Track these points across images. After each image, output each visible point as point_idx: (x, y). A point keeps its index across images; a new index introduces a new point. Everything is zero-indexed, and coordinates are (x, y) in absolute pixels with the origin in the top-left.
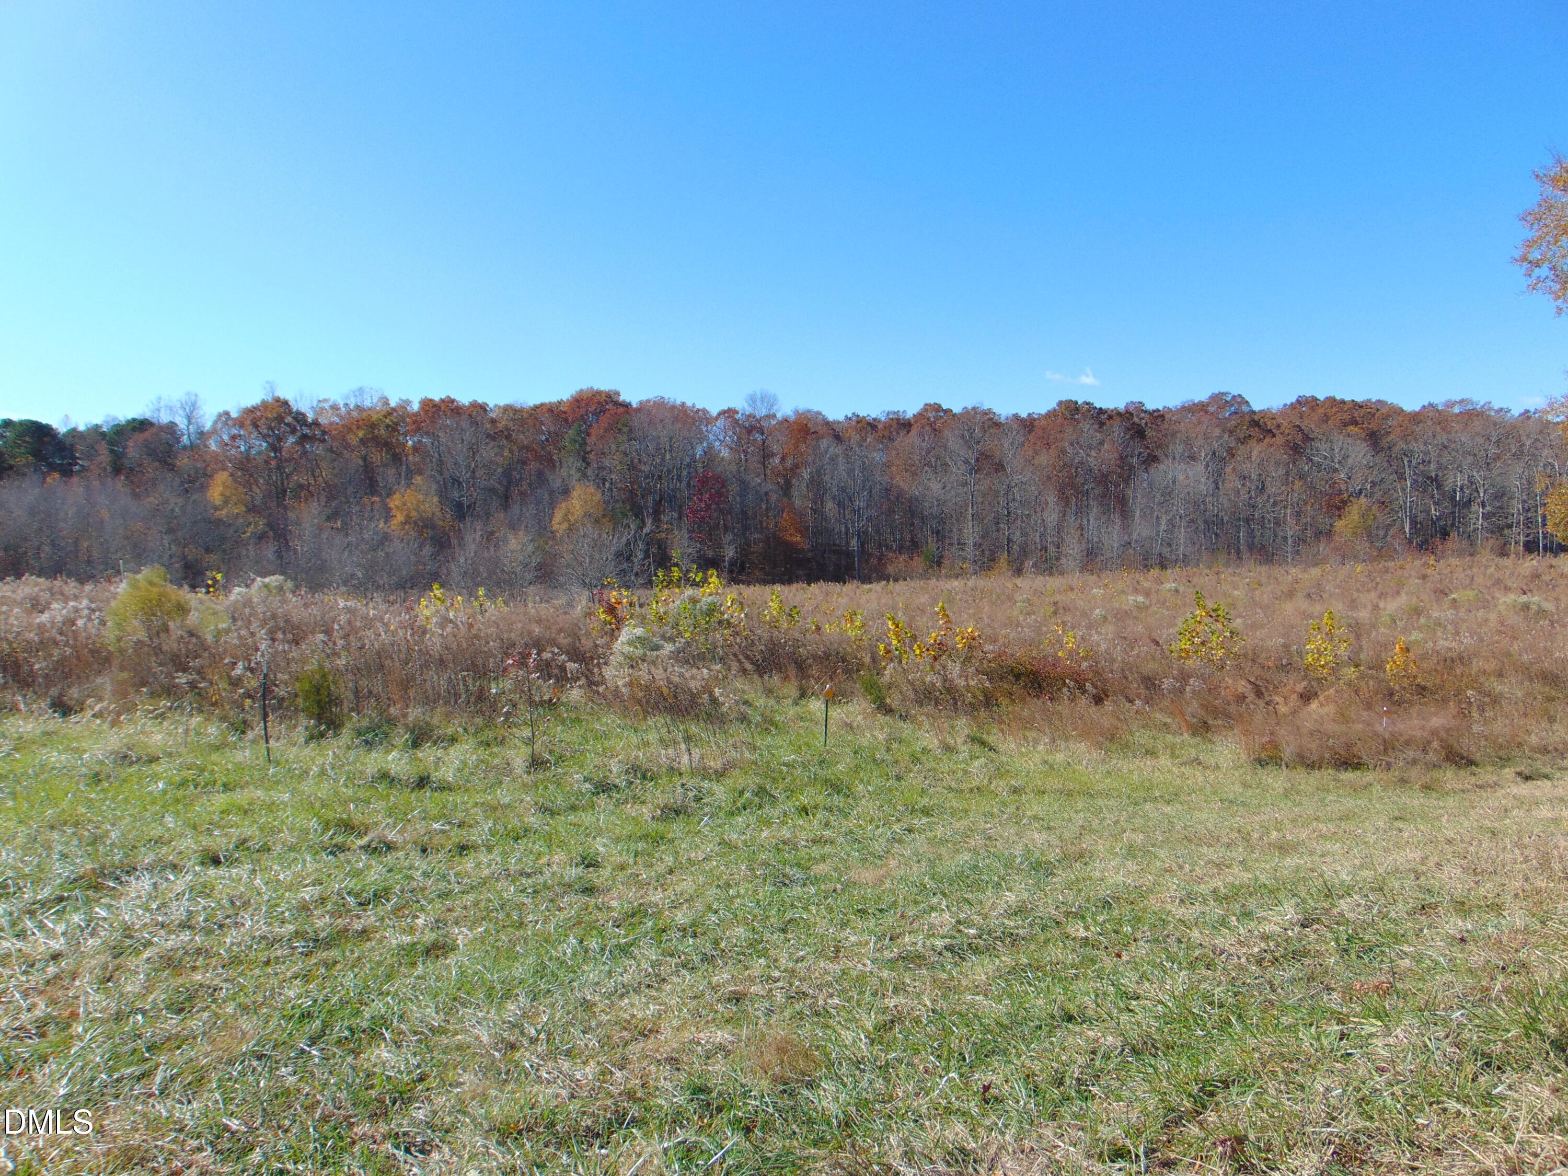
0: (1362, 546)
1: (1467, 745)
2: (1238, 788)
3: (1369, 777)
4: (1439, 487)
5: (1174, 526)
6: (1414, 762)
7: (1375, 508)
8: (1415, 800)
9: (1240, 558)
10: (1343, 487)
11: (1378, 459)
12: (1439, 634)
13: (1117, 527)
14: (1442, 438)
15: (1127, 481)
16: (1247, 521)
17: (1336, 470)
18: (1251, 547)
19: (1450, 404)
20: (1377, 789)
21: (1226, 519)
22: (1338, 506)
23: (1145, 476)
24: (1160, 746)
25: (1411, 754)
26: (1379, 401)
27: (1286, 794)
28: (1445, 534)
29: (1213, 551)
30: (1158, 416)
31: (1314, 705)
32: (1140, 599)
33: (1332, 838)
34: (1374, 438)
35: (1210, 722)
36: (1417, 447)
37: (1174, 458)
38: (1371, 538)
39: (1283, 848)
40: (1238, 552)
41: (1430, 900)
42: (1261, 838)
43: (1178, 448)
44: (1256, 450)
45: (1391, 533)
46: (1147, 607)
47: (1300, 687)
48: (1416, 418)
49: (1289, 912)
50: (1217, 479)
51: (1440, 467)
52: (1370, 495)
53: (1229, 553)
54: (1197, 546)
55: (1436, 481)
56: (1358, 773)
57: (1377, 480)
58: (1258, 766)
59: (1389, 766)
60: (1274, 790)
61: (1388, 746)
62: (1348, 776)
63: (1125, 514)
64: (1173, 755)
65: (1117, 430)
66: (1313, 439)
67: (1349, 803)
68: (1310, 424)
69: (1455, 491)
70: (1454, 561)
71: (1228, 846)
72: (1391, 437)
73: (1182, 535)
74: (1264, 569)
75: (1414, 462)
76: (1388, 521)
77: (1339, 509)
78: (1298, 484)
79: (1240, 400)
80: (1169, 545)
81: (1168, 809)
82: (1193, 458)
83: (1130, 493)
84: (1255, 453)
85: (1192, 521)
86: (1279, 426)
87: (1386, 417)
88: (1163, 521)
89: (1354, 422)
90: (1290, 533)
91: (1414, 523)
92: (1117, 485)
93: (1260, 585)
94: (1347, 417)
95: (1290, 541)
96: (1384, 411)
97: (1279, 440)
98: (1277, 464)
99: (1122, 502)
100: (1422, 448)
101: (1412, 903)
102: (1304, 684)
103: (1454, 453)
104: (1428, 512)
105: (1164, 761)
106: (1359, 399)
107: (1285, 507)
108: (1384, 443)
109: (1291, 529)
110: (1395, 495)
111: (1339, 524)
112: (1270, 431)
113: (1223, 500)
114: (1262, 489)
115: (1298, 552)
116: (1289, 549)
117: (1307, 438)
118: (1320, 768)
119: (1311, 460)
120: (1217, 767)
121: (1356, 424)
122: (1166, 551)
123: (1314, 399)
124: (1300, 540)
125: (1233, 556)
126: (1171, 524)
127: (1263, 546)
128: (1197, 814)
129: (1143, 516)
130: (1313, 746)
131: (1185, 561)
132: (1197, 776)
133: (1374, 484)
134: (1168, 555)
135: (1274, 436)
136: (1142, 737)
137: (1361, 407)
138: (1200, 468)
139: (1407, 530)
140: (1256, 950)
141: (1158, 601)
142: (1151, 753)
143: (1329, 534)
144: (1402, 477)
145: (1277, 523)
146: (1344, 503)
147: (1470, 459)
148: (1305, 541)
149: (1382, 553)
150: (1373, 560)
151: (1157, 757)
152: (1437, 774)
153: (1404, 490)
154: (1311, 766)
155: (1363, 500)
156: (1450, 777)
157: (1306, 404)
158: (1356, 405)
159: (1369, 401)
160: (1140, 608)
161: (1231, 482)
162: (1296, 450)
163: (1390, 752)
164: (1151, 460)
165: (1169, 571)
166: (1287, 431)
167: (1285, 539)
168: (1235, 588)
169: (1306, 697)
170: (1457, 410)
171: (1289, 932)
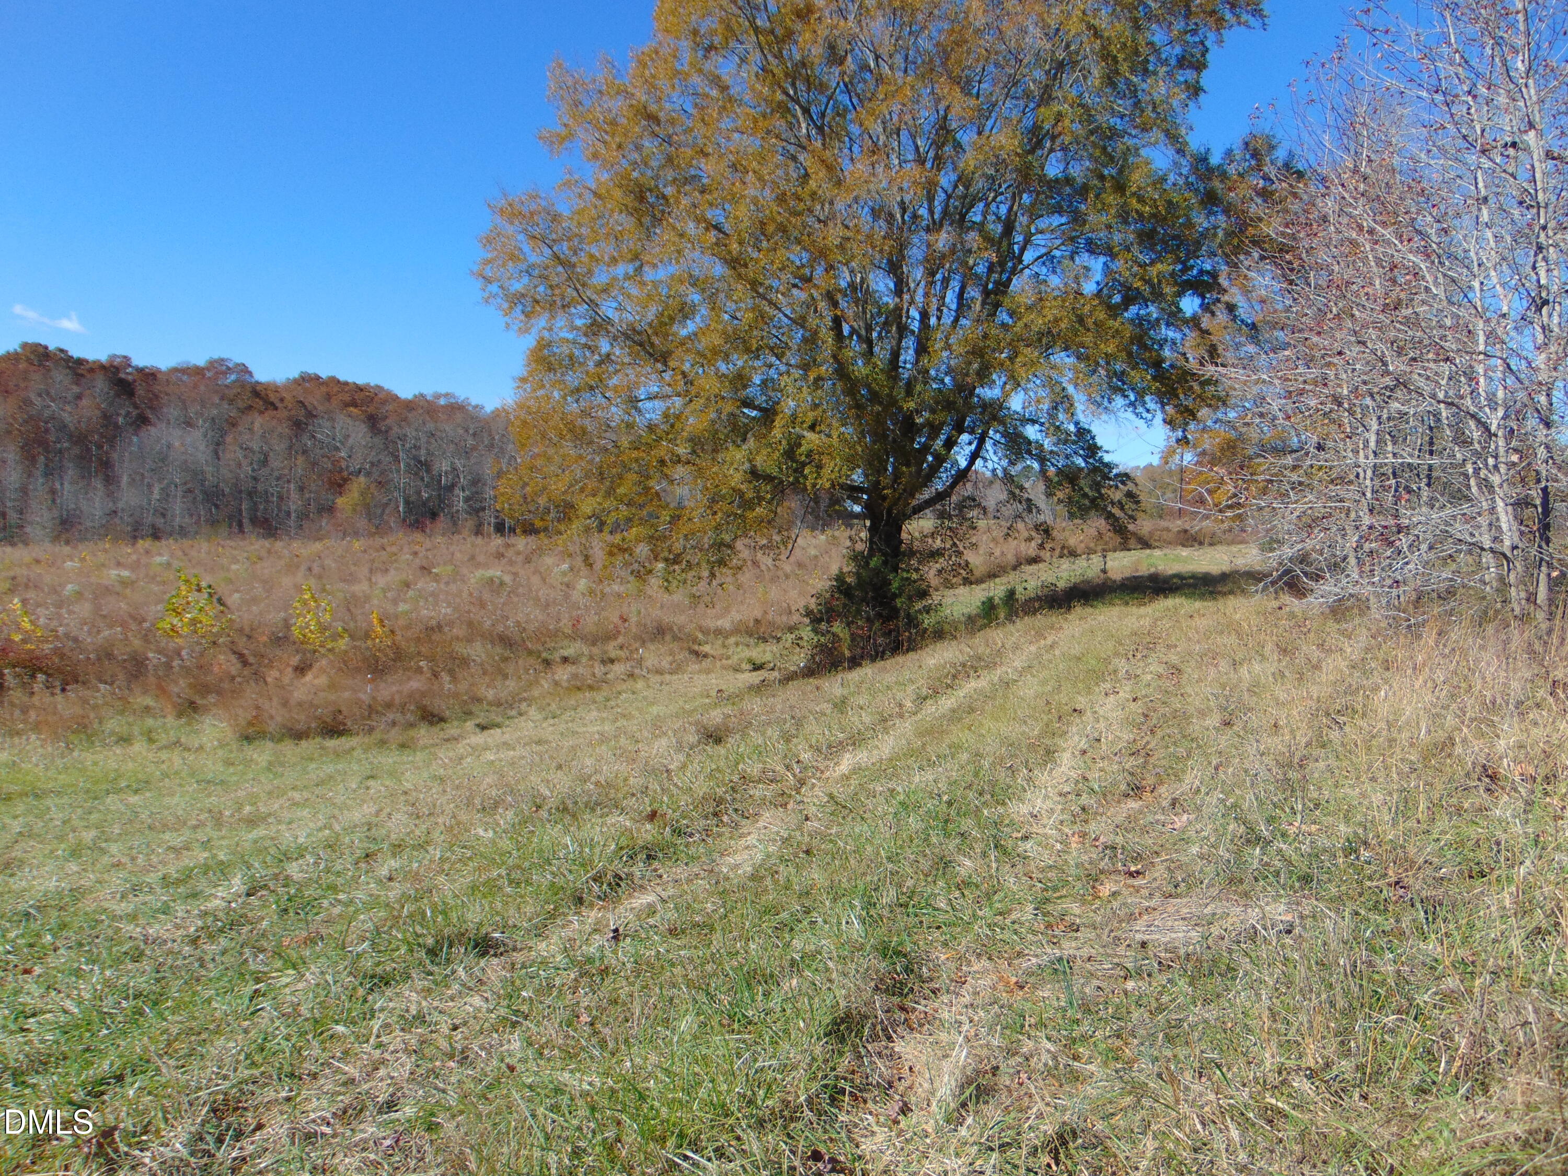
0: (362, 523)
1: (438, 705)
2: (220, 767)
3: (353, 741)
4: (428, 471)
5: (168, 495)
6: (394, 724)
7: (373, 486)
8: (388, 759)
9: (241, 531)
10: (343, 465)
11: (376, 440)
12: (421, 604)
13: (100, 493)
14: (430, 426)
15: (112, 441)
16: (250, 494)
17: (337, 449)
18: (254, 521)
19: (438, 396)
20: (358, 753)
21: (227, 490)
22: (339, 484)
23: (135, 439)
24: (136, 730)
25: (391, 716)
26: (378, 386)
27: (269, 768)
28: (434, 515)
29: (213, 523)
30: (149, 375)
31: (309, 677)
32: (126, 573)
33: (305, 803)
34: (373, 421)
35: (199, 702)
36: (410, 432)
37: (169, 423)
38: (370, 516)
39: (252, 822)
40: (240, 525)
41: (374, 847)
42: (232, 816)
43: (173, 412)
44: (259, 422)
45: (387, 511)
46: (133, 582)
47: (295, 660)
48: (409, 406)
49: (237, 884)
50: (217, 446)
51: (429, 453)
52: (368, 474)
53: (230, 526)
54: (195, 518)
55: (426, 466)
56: (343, 739)
57: (375, 460)
58: (245, 742)
59: (371, 730)
60: (257, 764)
61: (371, 710)
62: (331, 743)
63: (110, 480)
64: (151, 740)
65: (100, 384)
66: (315, 416)
67: (329, 769)
68: (311, 401)
69: (440, 476)
70: (439, 539)
71: (195, 827)
72: (388, 422)
73: (178, 507)
74: (267, 543)
75: (408, 446)
76: (385, 500)
77: (340, 486)
78: (301, 460)
79: (244, 370)
80: (164, 515)
81: (134, 799)
82: (189, 424)
83: (115, 456)
84: (257, 425)
85: (190, 491)
86: (282, 400)
87: (384, 402)
88: (156, 490)
89: (354, 404)
90: (293, 507)
91: (407, 502)
92: (100, 447)
93: (260, 559)
94: (347, 398)
95: (293, 515)
96: (381, 396)
97: (284, 414)
98: (281, 435)
99: (106, 465)
100: (414, 434)
101: (359, 853)
102: (298, 657)
103: (440, 442)
104: (418, 493)
105: (139, 747)
106: (360, 381)
107: (289, 482)
108: (382, 426)
109: (295, 503)
110: (391, 476)
111: (340, 501)
112: (272, 404)
113: (224, 471)
114: (265, 462)
115: (300, 527)
116: (292, 524)
117: (311, 415)
118: (308, 737)
119: (314, 437)
120: (201, 748)
121: (356, 406)
122: (160, 522)
123: (318, 378)
124: (303, 516)
125: (236, 529)
126: (166, 495)
127: (266, 520)
128: (167, 800)
129: (132, 482)
130: (302, 717)
131: (183, 532)
132: (176, 759)
133: (372, 464)
134: (161, 526)
135: (276, 409)
136: (113, 724)
137: (362, 390)
138: (197, 434)
139: (401, 509)
140: (192, 929)
141: (147, 575)
142: (125, 740)
143: (330, 509)
144: (397, 459)
145: (281, 498)
146: (346, 480)
147: (452, 447)
148: (307, 516)
149: (380, 529)
150: (372, 535)
151: (132, 744)
152: (412, 733)
153: (398, 471)
154: (299, 735)
155: (362, 479)
156: (423, 733)
157: (308, 380)
158: (360, 389)
159: (368, 385)
160: (124, 583)
161: (232, 453)
162: (298, 426)
163: (374, 716)
164: (142, 421)
165: (164, 542)
166: (290, 406)
167: (288, 514)
168: (235, 560)
169: (301, 670)
170: (442, 402)
171: (233, 905)
